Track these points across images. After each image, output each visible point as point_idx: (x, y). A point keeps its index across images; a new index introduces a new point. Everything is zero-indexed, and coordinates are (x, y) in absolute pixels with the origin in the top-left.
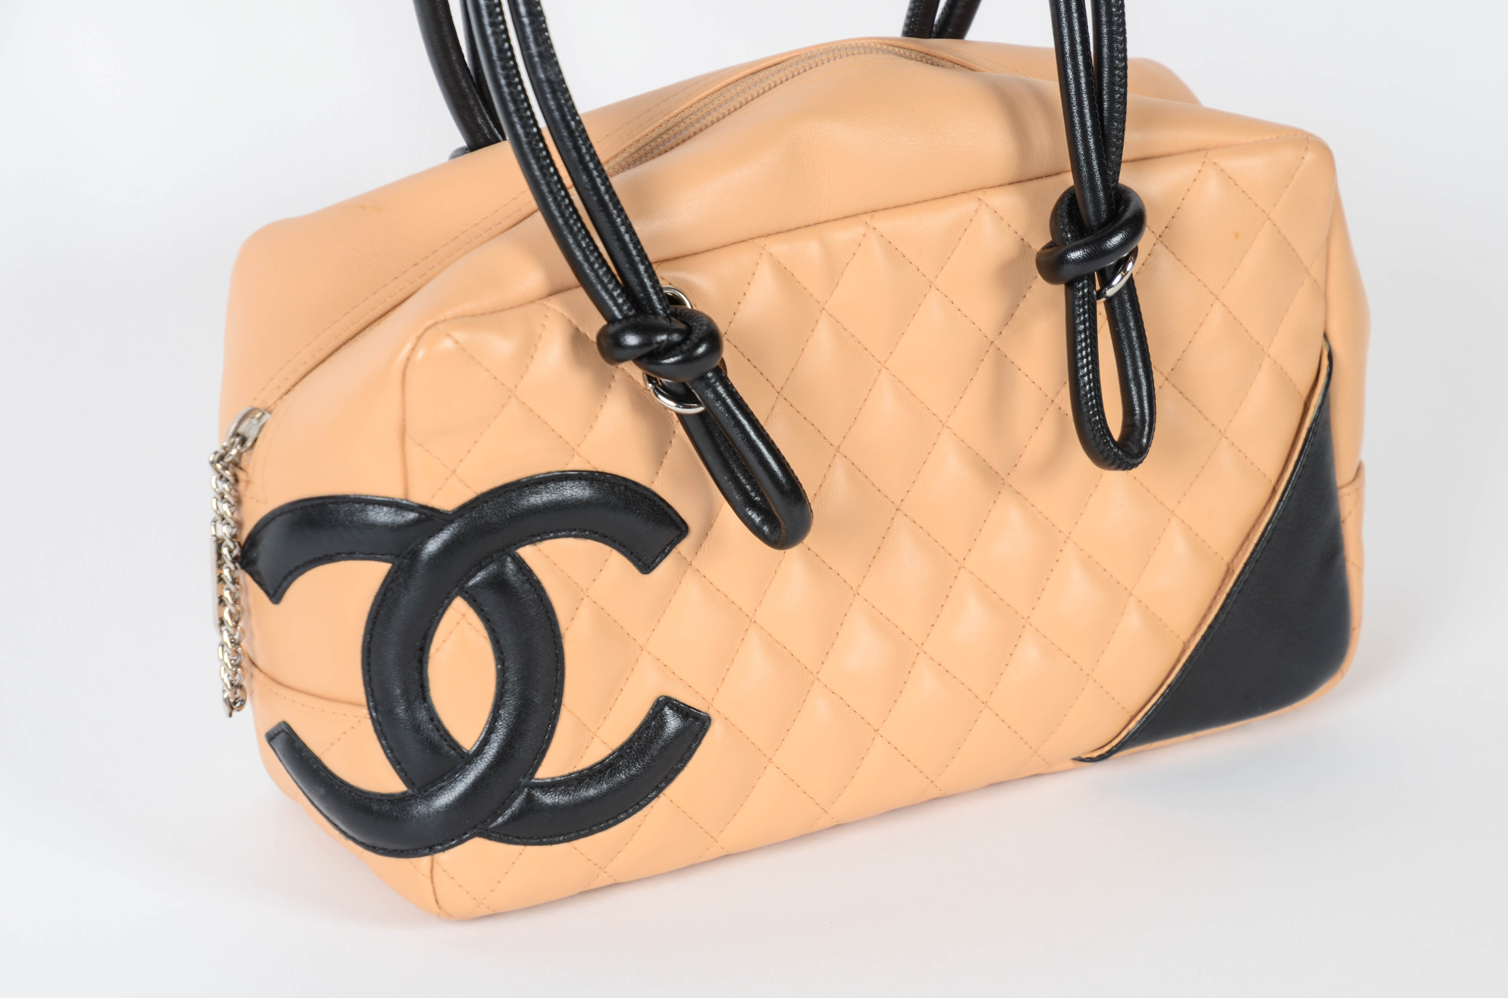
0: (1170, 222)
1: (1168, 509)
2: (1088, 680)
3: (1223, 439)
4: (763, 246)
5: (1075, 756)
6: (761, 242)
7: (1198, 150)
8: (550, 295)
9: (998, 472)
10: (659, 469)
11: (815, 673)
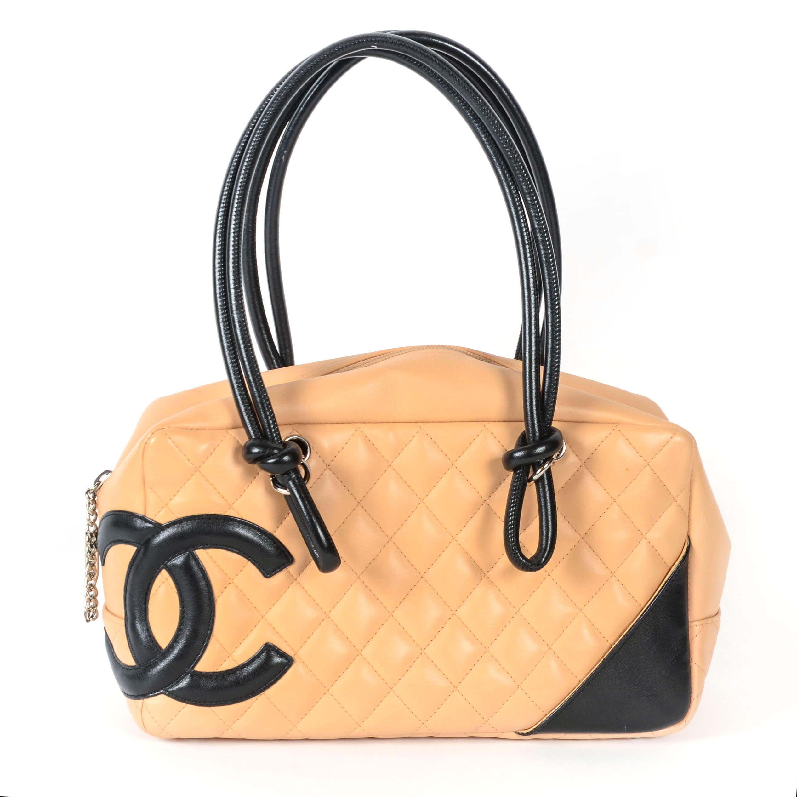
0: (590, 456)
1: (578, 608)
2: (518, 688)
3: (613, 577)
4: (359, 427)
5: (514, 731)
6: (359, 425)
7: (613, 423)
8: (234, 428)
9: (482, 569)
10: (280, 526)
11: (360, 650)
